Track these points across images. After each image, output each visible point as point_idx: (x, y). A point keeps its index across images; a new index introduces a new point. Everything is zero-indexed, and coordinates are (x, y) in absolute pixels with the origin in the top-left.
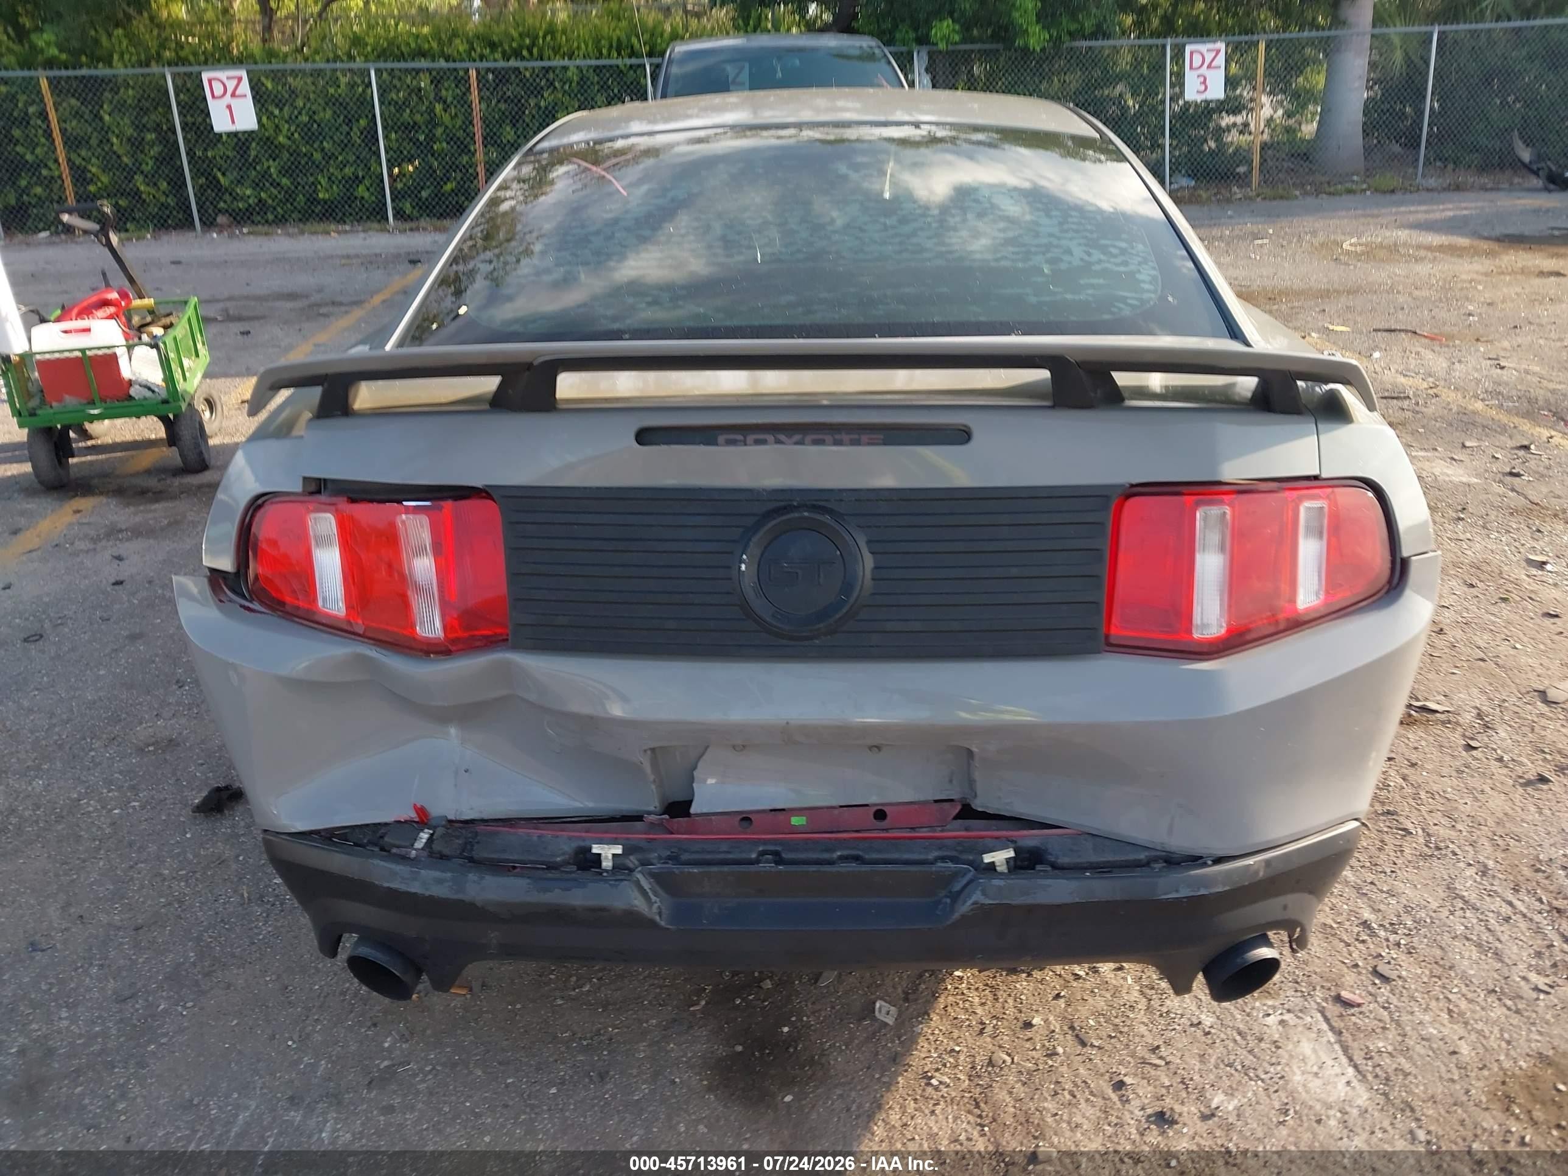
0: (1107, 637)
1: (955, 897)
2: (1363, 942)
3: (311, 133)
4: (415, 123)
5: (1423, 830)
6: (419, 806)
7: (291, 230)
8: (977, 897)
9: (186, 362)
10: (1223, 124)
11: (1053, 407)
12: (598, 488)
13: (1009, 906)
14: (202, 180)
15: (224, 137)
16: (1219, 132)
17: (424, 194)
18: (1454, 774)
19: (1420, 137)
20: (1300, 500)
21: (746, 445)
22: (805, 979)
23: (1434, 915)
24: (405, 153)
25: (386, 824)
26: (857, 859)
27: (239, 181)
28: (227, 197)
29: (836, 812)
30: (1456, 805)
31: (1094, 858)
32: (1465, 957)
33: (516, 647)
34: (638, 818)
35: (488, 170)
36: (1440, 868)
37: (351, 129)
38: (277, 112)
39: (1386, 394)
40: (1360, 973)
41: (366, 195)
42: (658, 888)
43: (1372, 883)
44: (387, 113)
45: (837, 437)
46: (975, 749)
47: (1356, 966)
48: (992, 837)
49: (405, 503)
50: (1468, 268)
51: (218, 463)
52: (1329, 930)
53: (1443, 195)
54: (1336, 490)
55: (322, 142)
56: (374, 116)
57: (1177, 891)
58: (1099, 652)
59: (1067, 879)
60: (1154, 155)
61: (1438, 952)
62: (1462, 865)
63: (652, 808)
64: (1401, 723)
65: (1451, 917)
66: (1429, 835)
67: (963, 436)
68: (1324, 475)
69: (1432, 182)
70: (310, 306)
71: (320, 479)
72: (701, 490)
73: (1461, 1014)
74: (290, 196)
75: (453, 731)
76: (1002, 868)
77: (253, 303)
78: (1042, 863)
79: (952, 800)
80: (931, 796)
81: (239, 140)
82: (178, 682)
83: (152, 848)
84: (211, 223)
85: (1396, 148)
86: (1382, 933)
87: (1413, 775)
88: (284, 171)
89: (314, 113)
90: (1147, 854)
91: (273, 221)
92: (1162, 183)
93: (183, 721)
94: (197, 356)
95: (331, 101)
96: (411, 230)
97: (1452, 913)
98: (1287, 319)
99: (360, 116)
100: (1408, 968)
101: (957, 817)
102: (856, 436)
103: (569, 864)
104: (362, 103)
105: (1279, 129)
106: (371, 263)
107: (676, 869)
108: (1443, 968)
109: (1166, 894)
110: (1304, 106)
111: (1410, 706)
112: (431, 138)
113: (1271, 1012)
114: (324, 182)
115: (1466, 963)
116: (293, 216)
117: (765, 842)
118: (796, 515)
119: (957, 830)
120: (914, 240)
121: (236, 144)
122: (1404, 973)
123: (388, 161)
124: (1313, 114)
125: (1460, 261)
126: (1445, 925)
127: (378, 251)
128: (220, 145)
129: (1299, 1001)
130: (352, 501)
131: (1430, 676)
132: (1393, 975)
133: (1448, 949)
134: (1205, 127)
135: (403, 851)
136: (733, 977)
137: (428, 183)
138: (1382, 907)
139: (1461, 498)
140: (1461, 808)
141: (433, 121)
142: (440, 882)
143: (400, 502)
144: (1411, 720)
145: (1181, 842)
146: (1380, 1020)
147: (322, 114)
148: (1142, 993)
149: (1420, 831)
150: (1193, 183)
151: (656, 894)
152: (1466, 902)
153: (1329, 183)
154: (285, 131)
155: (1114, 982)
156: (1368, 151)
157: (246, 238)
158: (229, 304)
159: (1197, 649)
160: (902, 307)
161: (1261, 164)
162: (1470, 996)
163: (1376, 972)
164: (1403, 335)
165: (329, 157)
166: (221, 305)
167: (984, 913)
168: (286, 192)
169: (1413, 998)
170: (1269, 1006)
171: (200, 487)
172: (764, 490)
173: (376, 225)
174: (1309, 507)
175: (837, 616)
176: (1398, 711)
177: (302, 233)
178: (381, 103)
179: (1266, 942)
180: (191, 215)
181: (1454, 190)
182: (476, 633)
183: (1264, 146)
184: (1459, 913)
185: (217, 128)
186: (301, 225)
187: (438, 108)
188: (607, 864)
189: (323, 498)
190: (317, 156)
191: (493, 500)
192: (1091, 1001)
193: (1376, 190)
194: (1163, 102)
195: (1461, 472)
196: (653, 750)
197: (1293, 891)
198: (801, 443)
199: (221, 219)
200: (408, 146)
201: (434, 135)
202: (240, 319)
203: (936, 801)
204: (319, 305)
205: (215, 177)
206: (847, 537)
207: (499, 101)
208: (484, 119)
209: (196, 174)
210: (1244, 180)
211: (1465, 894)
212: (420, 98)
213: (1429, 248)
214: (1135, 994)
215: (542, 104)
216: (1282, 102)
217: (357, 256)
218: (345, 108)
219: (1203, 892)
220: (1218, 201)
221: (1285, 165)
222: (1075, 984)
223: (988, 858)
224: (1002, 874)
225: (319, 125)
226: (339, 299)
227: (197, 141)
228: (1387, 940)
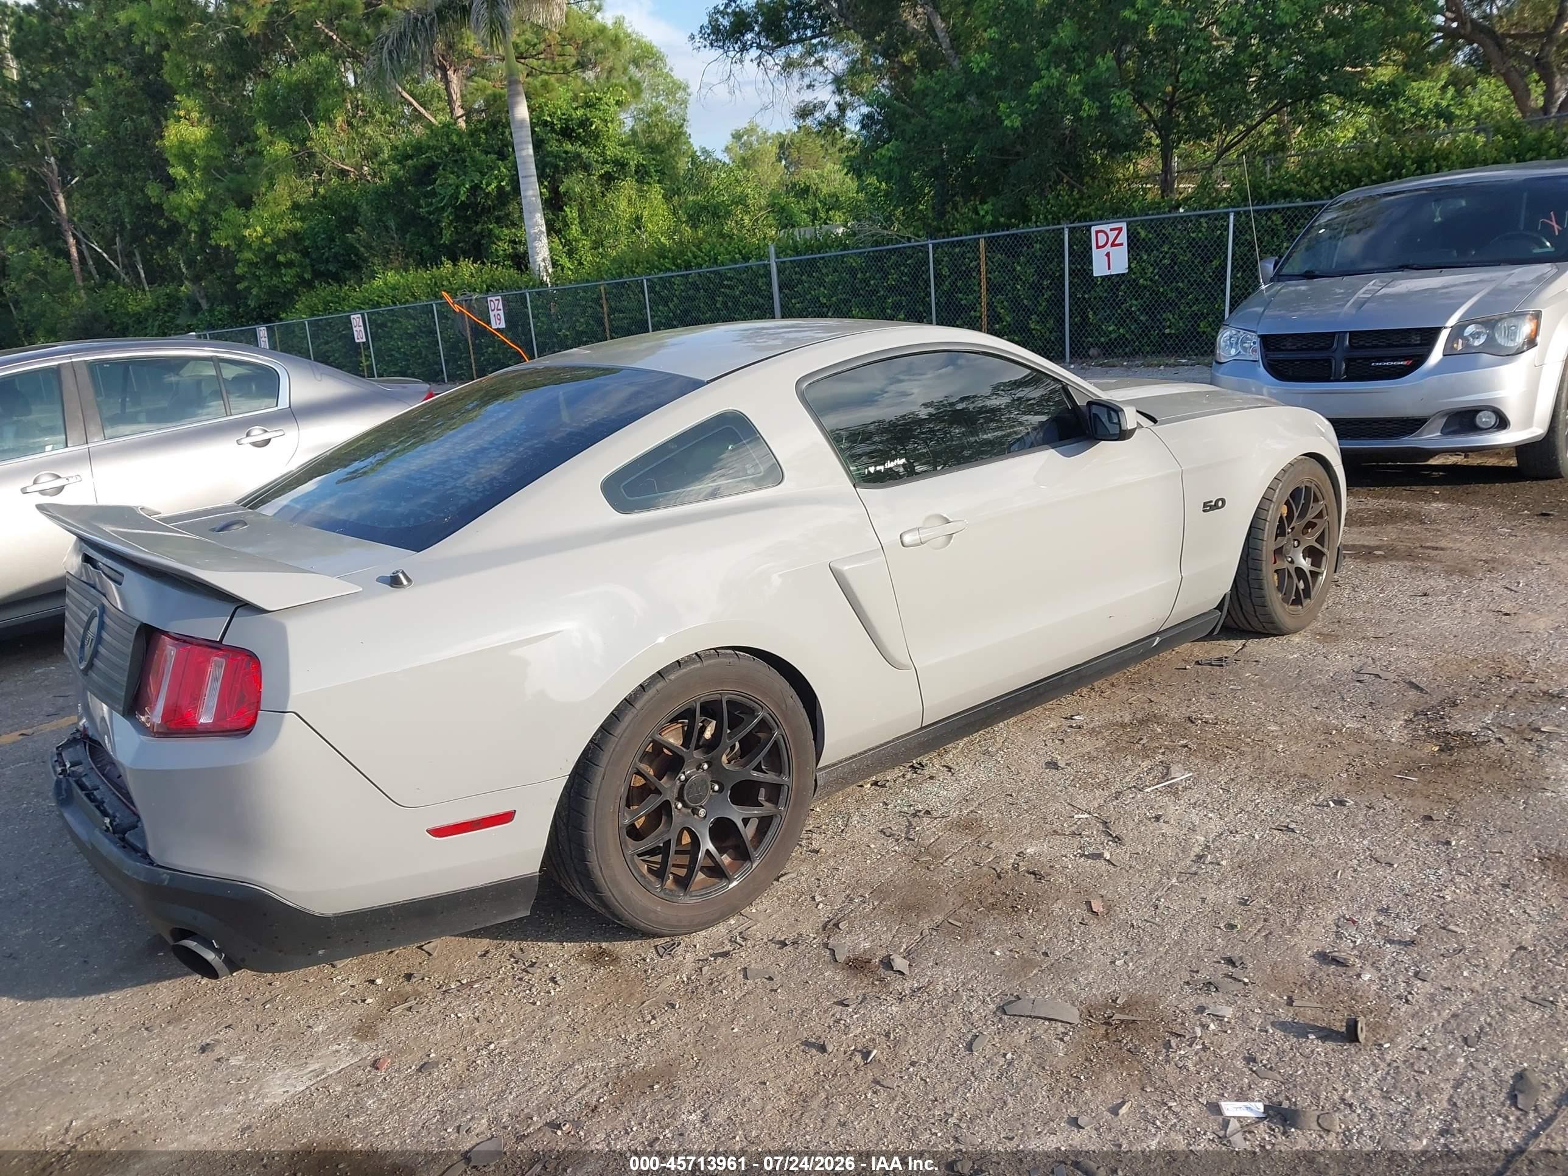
3: (1170, 274)
14: (1077, 318)
15: (1100, 281)
27: (1105, 319)
37: (1205, 269)
38: (1145, 257)
44: (1236, 256)
55: (1178, 282)
56: (1226, 256)
81: (1111, 282)
89: (1176, 256)
95: (1191, 245)
99: (1214, 257)
104: (1218, 245)
121: (1109, 286)
128: (1095, 288)
147: (1182, 257)
154: (1149, 274)
163: (427, 1063)
165: (1182, 295)
178: (1234, 244)
185: (1096, 273)
190: (1172, 295)
197: (199, 909)
205: (1087, 316)
209: (1074, 313)
218: (1203, 251)
225: (1178, 267)
227: (1079, 285)
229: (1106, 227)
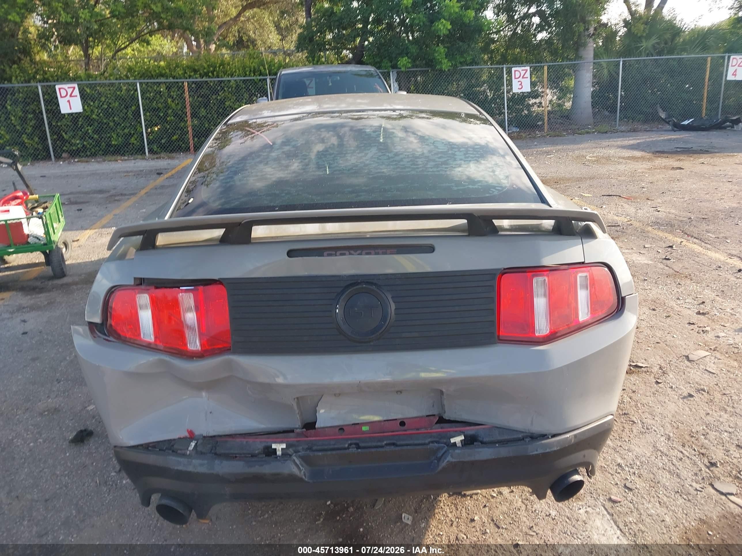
0: (499, 336)
1: (439, 459)
2: (619, 473)
3: (108, 113)
4: (159, 108)
5: (641, 421)
6: (189, 430)
7: (99, 160)
8: (449, 458)
9: (55, 225)
10: (531, 103)
11: (469, 236)
12: (271, 278)
13: (464, 462)
14: (55, 137)
15: (66, 116)
16: (529, 106)
17: (163, 141)
18: (652, 395)
19: (617, 108)
20: (577, 273)
21: (336, 256)
22: (368, 506)
23: (649, 459)
24: (154, 122)
25: (174, 440)
26: (394, 444)
27: (73, 137)
28: (67, 144)
29: (383, 423)
30: (654, 409)
31: (500, 438)
32: (665, 478)
33: (235, 353)
34: (292, 431)
35: (193, 129)
36: (649, 438)
37: (128, 111)
38: (92, 104)
39: (610, 224)
40: (618, 488)
41: (135, 142)
42: (303, 463)
43: (620, 446)
44: (145, 103)
45: (377, 251)
46: (444, 390)
47: (617, 484)
48: (453, 431)
49: (181, 288)
50: (641, 166)
51: (71, 273)
52: (603, 469)
53: (628, 134)
54: (592, 268)
55: (114, 117)
56: (139, 105)
57: (537, 451)
58: (496, 343)
59: (488, 448)
60: (500, 117)
61: (652, 476)
62: (659, 436)
63: (297, 426)
64: (627, 373)
65: (656, 460)
66: (643, 423)
67: (431, 249)
68: (586, 262)
69: (623, 128)
70: (111, 196)
71: (141, 279)
72: (316, 277)
73: (665, 503)
74: (98, 143)
75: (204, 394)
76: (459, 445)
77: (82, 195)
78: (476, 441)
79: (434, 415)
80: (424, 413)
81: (74, 117)
82: (57, 380)
83: (50, 461)
84: (60, 157)
85: (607, 113)
86: (627, 469)
87: (635, 397)
88: (95, 132)
89: (110, 104)
90: (522, 434)
91: (90, 155)
92: (504, 130)
93: (61, 399)
94: (59, 222)
95: (118, 98)
96: (157, 158)
97: (656, 458)
98: (563, 192)
99: (132, 105)
100: (639, 484)
101: (437, 423)
102: (385, 251)
103: (261, 454)
104: (133, 99)
105: (555, 105)
106: (138, 175)
107: (311, 454)
108: (655, 483)
109: (532, 452)
110: (565, 95)
111: (630, 365)
112: (166, 115)
113: (581, 507)
114: (115, 136)
115: (665, 480)
116: (100, 152)
117: (351, 439)
118: (360, 286)
119: (437, 429)
120: (402, 163)
121: (72, 119)
122: (638, 486)
123: (146, 126)
124: (570, 98)
125: (637, 163)
126: (654, 463)
127: (142, 169)
128: (64, 120)
129: (593, 502)
130: (157, 288)
131: (638, 351)
132: (633, 487)
133: (656, 474)
134: (523, 104)
135: (183, 452)
136: (335, 506)
137: (165, 136)
138: (626, 457)
139: (645, 271)
140: (656, 410)
141: (167, 107)
142: (201, 465)
143: (179, 288)
144: (631, 371)
145: (537, 428)
146: (629, 508)
147: (114, 104)
148: (523, 502)
149: (639, 422)
150: (518, 130)
151: (302, 466)
152: (662, 452)
153: (578, 129)
154: (96, 113)
155: (510, 498)
156: (594, 114)
157: (77, 163)
158: (70, 196)
159: (538, 340)
160: (399, 193)
161: (548, 121)
162: (668, 495)
163: (625, 486)
164: (615, 197)
165: (117, 124)
166: (66, 197)
167: (453, 466)
168: (96, 142)
169: (643, 497)
170: (580, 505)
171: (62, 285)
172: (345, 276)
173: (140, 157)
174: (581, 275)
175: (380, 331)
176: (626, 367)
177: (104, 161)
178: (142, 99)
179: (576, 472)
180: (50, 153)
181: (633, 132)
182: (215, 347)
183: (549, 112)
184: (659, 458)
185: (63, 112)
186: (103, 157)
187: (170, 100)
188: (279, 453)
189: (143, 287)
190: (112, 124)
191: (223, 284)
192: (500, 507)
193: (599, 132)
194: (504, 93)
195: (644, 258)
196: (297, 398)
197: (587, 448)
198: (360, 254)
199: (64, 155)
200: (155, 119)
201: (168, 113)
202: (76, 203)
203: (427, 416)
204: (115, 196)
205: (61, 135)
206: (383, 296)
207: (198, 97)
208: (191, 105)
209: (52, 133)
210: (541, 128)
211: (662, 449)
212: (161, 96)
213: (623, 158)
214: (520, 503)
215: (219, 98)
216: (556, 93)
217: (131, 172)
218: (125, 101)
219: (548, 450)
220: (530, 137)
221: (559, 121)
222: (492, 500)
223: (452, 440)
224: (459, 447)
225: (112, 109)
226: (125, 192)
227: (53, 118)
228: (630, 472)
229: (66, 86)
